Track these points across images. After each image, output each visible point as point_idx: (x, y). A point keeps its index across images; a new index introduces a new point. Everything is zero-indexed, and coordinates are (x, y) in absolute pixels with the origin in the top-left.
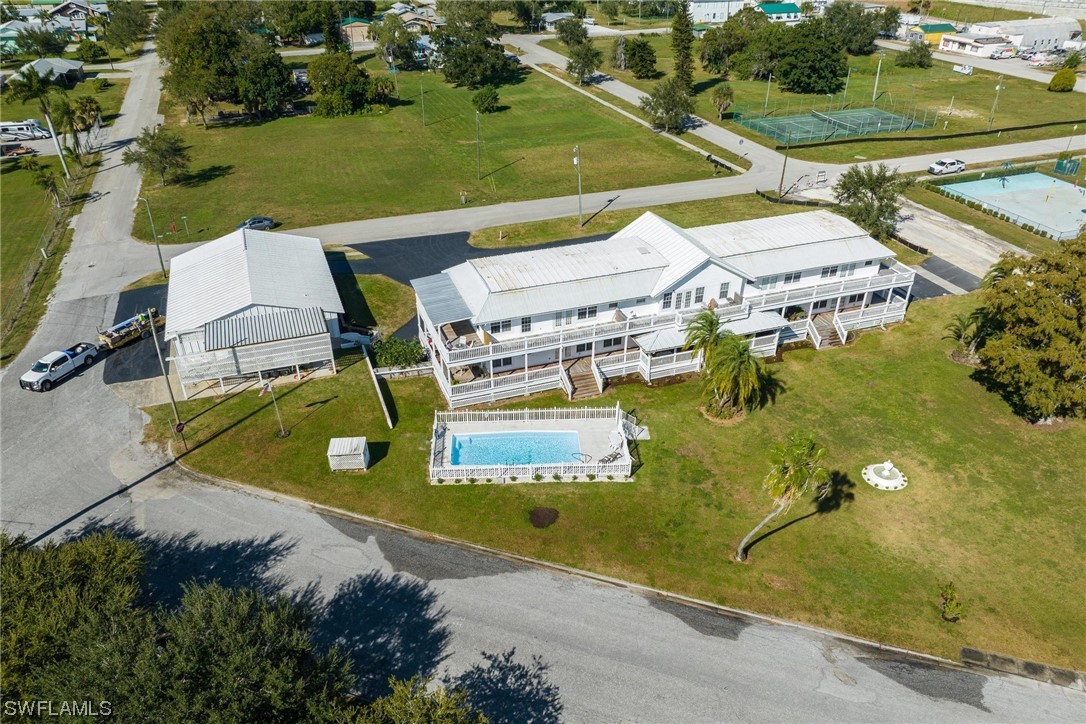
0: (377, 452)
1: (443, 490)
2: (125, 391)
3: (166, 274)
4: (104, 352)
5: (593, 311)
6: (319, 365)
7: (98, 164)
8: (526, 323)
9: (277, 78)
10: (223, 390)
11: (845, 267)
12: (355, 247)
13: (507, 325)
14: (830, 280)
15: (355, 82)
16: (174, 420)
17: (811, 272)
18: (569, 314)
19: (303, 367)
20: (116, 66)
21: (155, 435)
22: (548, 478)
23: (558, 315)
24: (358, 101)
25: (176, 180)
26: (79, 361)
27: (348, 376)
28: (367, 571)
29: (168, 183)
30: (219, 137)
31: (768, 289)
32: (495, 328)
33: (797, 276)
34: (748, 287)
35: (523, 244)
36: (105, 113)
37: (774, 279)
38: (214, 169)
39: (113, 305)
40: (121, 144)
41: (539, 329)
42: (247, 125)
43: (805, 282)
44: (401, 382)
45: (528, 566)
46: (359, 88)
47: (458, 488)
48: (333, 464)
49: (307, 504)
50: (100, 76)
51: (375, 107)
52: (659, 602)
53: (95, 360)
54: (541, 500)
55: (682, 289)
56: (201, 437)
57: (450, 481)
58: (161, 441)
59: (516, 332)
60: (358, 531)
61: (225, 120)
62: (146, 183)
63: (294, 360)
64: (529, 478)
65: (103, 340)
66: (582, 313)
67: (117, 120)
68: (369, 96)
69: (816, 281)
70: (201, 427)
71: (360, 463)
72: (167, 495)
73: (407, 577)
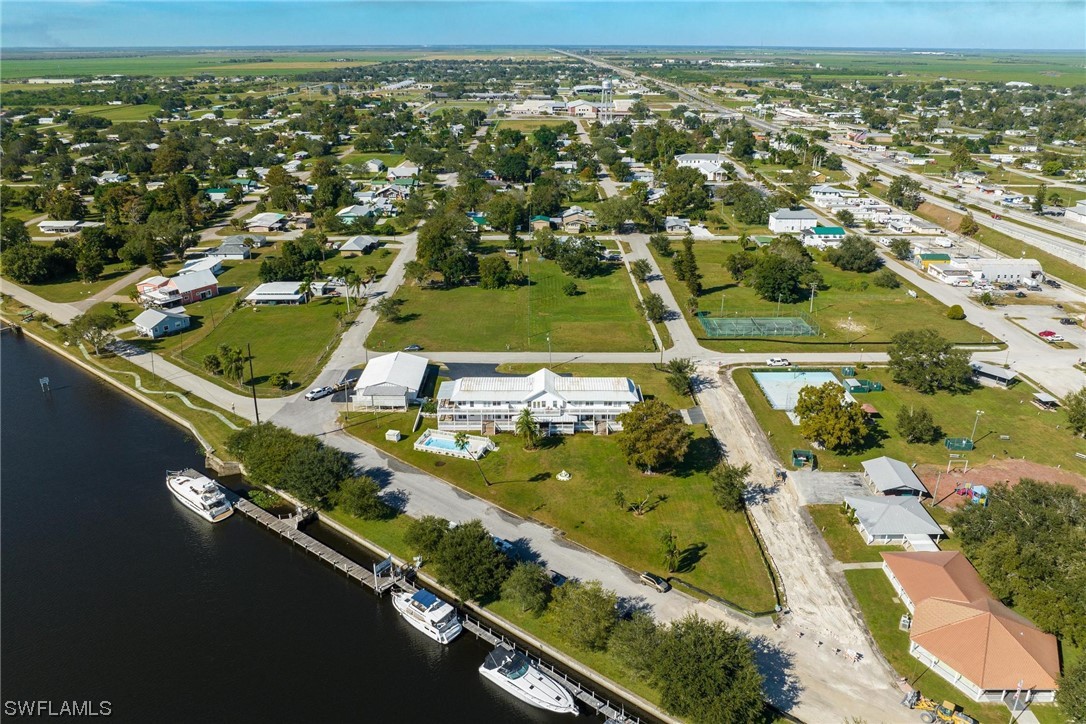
0: (403, 437)
1: (417, 452)
2: (337, 405)
3: (365, 366)
4: (334, 391)
5: (499, 403)
6: (402, 407)
7: (364, 305)
8: (472, 403)
9: (462, 268)
10: (366, 410)
11: (616, 403)
12: (446, 364)
13: (464, 403)
14: (608, 407)
15: (502, 273)
16: (346, 416)
17: (599, 402)
18: (489, 403)
19: (395, 407)
20: (398, 238)
21: (339, 421)
22: (450, 455)
23: (485, 403)
24: (501, 282)
25: (393, 320)
26: (325, 393)
27: (410, 413)
28: (381, 466)
29: (389, 321)
30: (425, 296)
31: (578, 407)
32: (460, 404)
33: (592, 403)
34: (568, 405)
35: (518, 373)
36: (379, 273)
37: (581, 403)
38: (413, 315)
39: (345, 374)
40: (379, 294)
41: (477, 407)
42: (442, 289)
43: (595, 407)
44: (428, 419)
45: (425, 474)
46: (503, 275)
47: (422, 452)
48: (387, 438)
49: (373, 447)
50: (387, 246)
51: (512, 285)
52: (454, 489)
53: (331, 393)
54: (443, 460)
55: (536, 400)
56: (353, 423)
57: (420, 449)
58: (341, 423)
59: (468, 406)
60: (383, 456)
61: (434, 285)
62: (380, 319)
63: (392, 404)
64: (444, 453)
65: (336, 387)
66: (494, 404)
67: (383, 279)
68: (508, 280)
69: (602, 407)
70: (355, 420)
71: (395, 439)
72: (335, 437)
73: (390, 470)
